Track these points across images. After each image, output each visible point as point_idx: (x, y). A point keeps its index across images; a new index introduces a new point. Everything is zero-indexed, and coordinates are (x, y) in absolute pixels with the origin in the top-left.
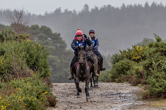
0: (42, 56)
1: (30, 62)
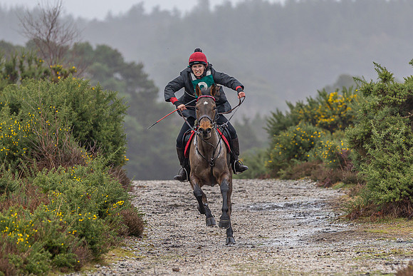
0: (108, 116)
1: (80, 130)
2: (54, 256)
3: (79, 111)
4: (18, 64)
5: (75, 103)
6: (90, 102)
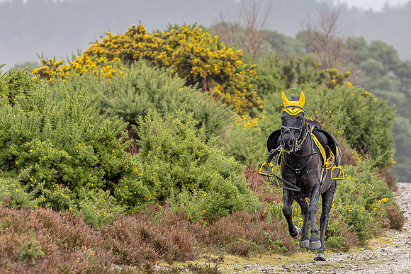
0: (378, 122)
1: (352, 133)
2: (327, 238)
3: (353, 116)
4: (296, 66)
5: (349, 109)
6: (363, 109)
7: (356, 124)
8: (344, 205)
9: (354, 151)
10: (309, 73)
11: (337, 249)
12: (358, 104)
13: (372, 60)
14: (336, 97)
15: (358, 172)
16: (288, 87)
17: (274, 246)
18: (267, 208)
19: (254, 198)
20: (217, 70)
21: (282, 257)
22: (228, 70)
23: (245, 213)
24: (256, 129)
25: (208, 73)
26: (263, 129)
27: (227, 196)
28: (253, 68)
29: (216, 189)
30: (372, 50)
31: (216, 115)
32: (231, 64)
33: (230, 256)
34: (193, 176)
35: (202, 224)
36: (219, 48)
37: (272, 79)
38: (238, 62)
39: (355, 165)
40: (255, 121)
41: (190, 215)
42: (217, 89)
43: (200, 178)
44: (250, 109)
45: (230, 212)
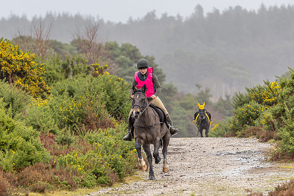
1: (111, 107)
2: (98, 178)
3: (111, 95)
4: (71, 63)
5: (108, 90)
6: (118, 90)
7: (113, 100)
8: (107, 155)
9: (113, 119)
10: (80, 67)
11: (105, 185)
12: (114, 86)
13: (123, 57)
14: (99, 82)
15: (117, 132)
16: (66, 77)
17: (62, 185)
18: (56, 160)
19: (47, 154)
20: (18, 68)
21: (67, 192)
22: (26, 68)
23: (42, 164)
24: (46, 107)
25: (12, 71)
26: (51, 107)
27: (29, 153)
28: (42, 66)
29: (21, 149)
30: (123, 50)
31: (19, 99)
32: (28, 64)
33: (33, 194)
34: (5, 141)
35: (13, 173)
36: (19, 54)
37: (56, 73)
38: (32, 62)
39: (114, 128)
40: (46, 101)
41: (4, 167)
42: (19, 81)
43: (10, 142)
44: (42, 93)
45: (31, 164)
